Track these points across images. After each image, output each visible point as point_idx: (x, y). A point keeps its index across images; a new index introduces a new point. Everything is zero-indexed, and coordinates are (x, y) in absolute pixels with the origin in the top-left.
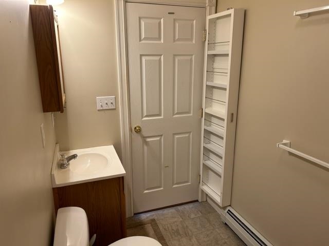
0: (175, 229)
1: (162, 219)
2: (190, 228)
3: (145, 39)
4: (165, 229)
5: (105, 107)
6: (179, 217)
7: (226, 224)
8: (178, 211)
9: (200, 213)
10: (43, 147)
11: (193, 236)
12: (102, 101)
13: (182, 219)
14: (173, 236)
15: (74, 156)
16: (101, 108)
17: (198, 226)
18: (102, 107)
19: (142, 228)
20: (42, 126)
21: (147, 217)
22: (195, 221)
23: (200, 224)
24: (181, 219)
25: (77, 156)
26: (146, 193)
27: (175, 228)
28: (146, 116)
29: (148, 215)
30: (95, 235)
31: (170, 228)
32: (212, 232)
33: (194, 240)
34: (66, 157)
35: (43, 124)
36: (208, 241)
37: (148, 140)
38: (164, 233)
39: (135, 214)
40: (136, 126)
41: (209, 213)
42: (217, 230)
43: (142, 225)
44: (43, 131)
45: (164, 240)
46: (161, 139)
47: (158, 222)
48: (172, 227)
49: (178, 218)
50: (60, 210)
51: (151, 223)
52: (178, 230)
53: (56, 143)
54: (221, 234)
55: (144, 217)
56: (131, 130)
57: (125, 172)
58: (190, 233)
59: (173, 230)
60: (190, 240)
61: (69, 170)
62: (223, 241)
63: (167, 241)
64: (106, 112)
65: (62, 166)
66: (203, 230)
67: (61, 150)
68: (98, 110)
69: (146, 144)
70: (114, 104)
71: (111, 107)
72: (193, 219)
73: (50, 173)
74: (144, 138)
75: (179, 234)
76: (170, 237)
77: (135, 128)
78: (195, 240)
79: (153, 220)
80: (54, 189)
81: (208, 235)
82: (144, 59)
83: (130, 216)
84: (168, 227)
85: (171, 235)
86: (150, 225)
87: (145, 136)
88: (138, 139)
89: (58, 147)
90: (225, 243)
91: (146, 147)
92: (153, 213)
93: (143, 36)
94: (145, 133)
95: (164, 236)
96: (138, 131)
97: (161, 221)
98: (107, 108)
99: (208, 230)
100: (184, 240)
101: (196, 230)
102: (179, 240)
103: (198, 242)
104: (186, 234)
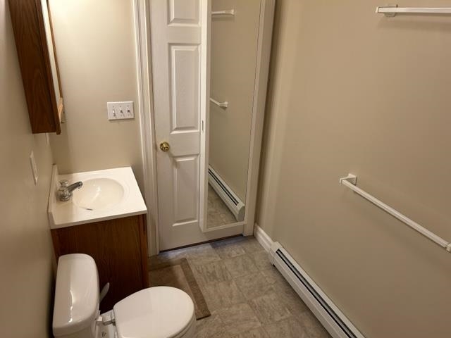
0: (211, 272)
1: (196, 259)
2: (230, 270)
3: (176, 20)
4: (199, 271)
5: (119, 116)
7: (274, 266)
8: (216, 247)
9: (244, 252)
10: (35, 183)
11: (233, 281)
12: (115, 108)
13: (221, 258)
14: (208, 280)
15: (79, 185)
16: (114, 118)
17: (240, 267)
18: (115, 115)
19: (170, 270)
20: (32, 156)
21: (177, 256)
22: (236, 262)
23: (243, 265)
24: (219, 259)
25: (82, 184)
26: (175, 227)
27: (210, 270)
28: (177, 129)
29: (178, 252)
30: (108, 284)
31: (205, 271)
32: (256, 276)
33: (233, 285)
34: (67, 185)
35: (32, 154)
36: (250, 287)
37: (179, 160)
38: (196, 275)
39: (161, 252)
40: (162, 142)
41: (255, 251)
42: (263, 273)
43: (170, 266)
44: (33, 162)
45: (197, 285)
46: (196, 159)
47: (190, 262)
48: (207, 268)
49: (216, 257)
50: (61, 258)
51: (181, 263)
52: (214, 272)
53: (54, 164)
54: (267, 279)
55: (172, 255)
56: (155, 147)
57: (145, 209)
58: (229, 276)
59: (208, 272)
60: (229, 285)
61: (72, 203)
62: (269, 287)
63: (200, 286)
64: (121, 122)
65: (62, 198)
66: (246, 272)
67: (60, 173)
68: (110, 120)
69: (176, 167)
70: (132, 111)
72: (234, 258)
73: (46, 212)
74: (174, 158)
75: (215, 277)
76: (205, 282)
77: (162, 145)
78: (235, 286)
79: (184, 260)
80: (52, 231)
81: (251, 279)
82: (174, 49)
83: (154, 254)
84: (202, 269)
86: (179, 266)
87: (175, 155)
88: (165, 159)
89: (56, 169)
90: (271, 289)
91: (176, 171)
92: (185, 250)
93: (173, 17)
94: (174, 152)
95: (197, 281)
96: (166, 148)
97: (194, 260)
98: (122, 117)
99: (251, 273)
100: (222, 286)
101: (237, 273)
102: (215, 285)
103: (238, 288)
104: (224, 278)
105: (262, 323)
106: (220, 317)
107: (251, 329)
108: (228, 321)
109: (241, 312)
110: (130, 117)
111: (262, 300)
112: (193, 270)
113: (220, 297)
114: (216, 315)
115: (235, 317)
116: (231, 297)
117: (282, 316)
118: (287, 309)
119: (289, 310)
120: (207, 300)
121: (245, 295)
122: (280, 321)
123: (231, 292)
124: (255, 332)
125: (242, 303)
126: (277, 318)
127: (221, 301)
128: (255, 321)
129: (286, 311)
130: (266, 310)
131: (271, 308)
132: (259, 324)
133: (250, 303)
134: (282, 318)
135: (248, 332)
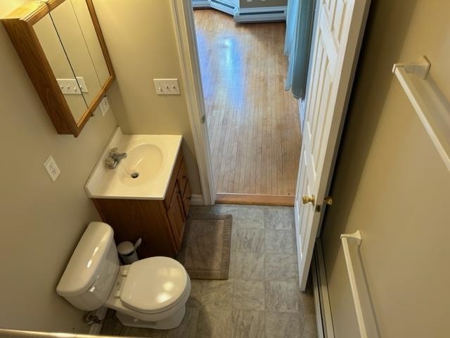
0: (249, 238)
1: (242, 220)
2: (266, 242)
4: (238, 234)
5: (166, 92)
6: (263, 223)
8: (266, 213)
11: (264, 255)
12: (163, 83)
13: (265, 227)
14: (242, 247)
16: (161, 93)
17: (278, 243)
18: (162, 91)
19: (214, 223)
22: (277, 236)
23: (282, 242)
24: (263, 227)
30: (140, 240)
31: (244, 235)
32: (288, 258)
33: (261, 260)
36: (276, 267)
39: (216, 202)
43: (215, 219)
45: (229, 246)
47: (234, 220)
48: (247, 234)
49: (261, 224)
52: (252, 239)
55: (224, 210)
58: (263, 249)
59: (246, 238)
60: (257, 258)
63: (231, 250)
64: (168, 97)
66: (280, 250)
68: (158, 95)
70: (177, 88)
71: (173, 92)
72: (277, 231)
75: (249, 245)
76: (238, 247)
78: (263, 260)
79: (229, 216)
81: (281, 260)
84: (242, 233)
85: (240, 245)
86: (223, 222)
95: (232, 243)
97: (239, 221)
98: (169, 93)
99: (285, 253)
100: (251, 256)
101: (272, 248)
102: (245, 254)
103: (265, 265)
104: (257, 250)
105: (266, 308)
106: (233, 287)
107: (254, 310)
108: (238, 293)
109: (254, 290)
110: (176, 93)
111: (280, 285)
112: (234, 231)
113: (244, 267)
114: (231, 283)
115: (246, 293)
116: (253, 271)
117: (288, 309)
118: (297, 304)
119: (299, 306)
120: (231, 266)
121: (266, 274)
122: (283, 313)
123: (256, 266)
124: (256, 315)
125: (260, 281)
126: (283, 308)
127: (243, 272)
128: (261, 304)
129: (295, 305)
130: (277, 296)
131: (283, 296)
132: (263, 308)
133: (266, 284)
134: (288, 311)
135: (250, 311)
